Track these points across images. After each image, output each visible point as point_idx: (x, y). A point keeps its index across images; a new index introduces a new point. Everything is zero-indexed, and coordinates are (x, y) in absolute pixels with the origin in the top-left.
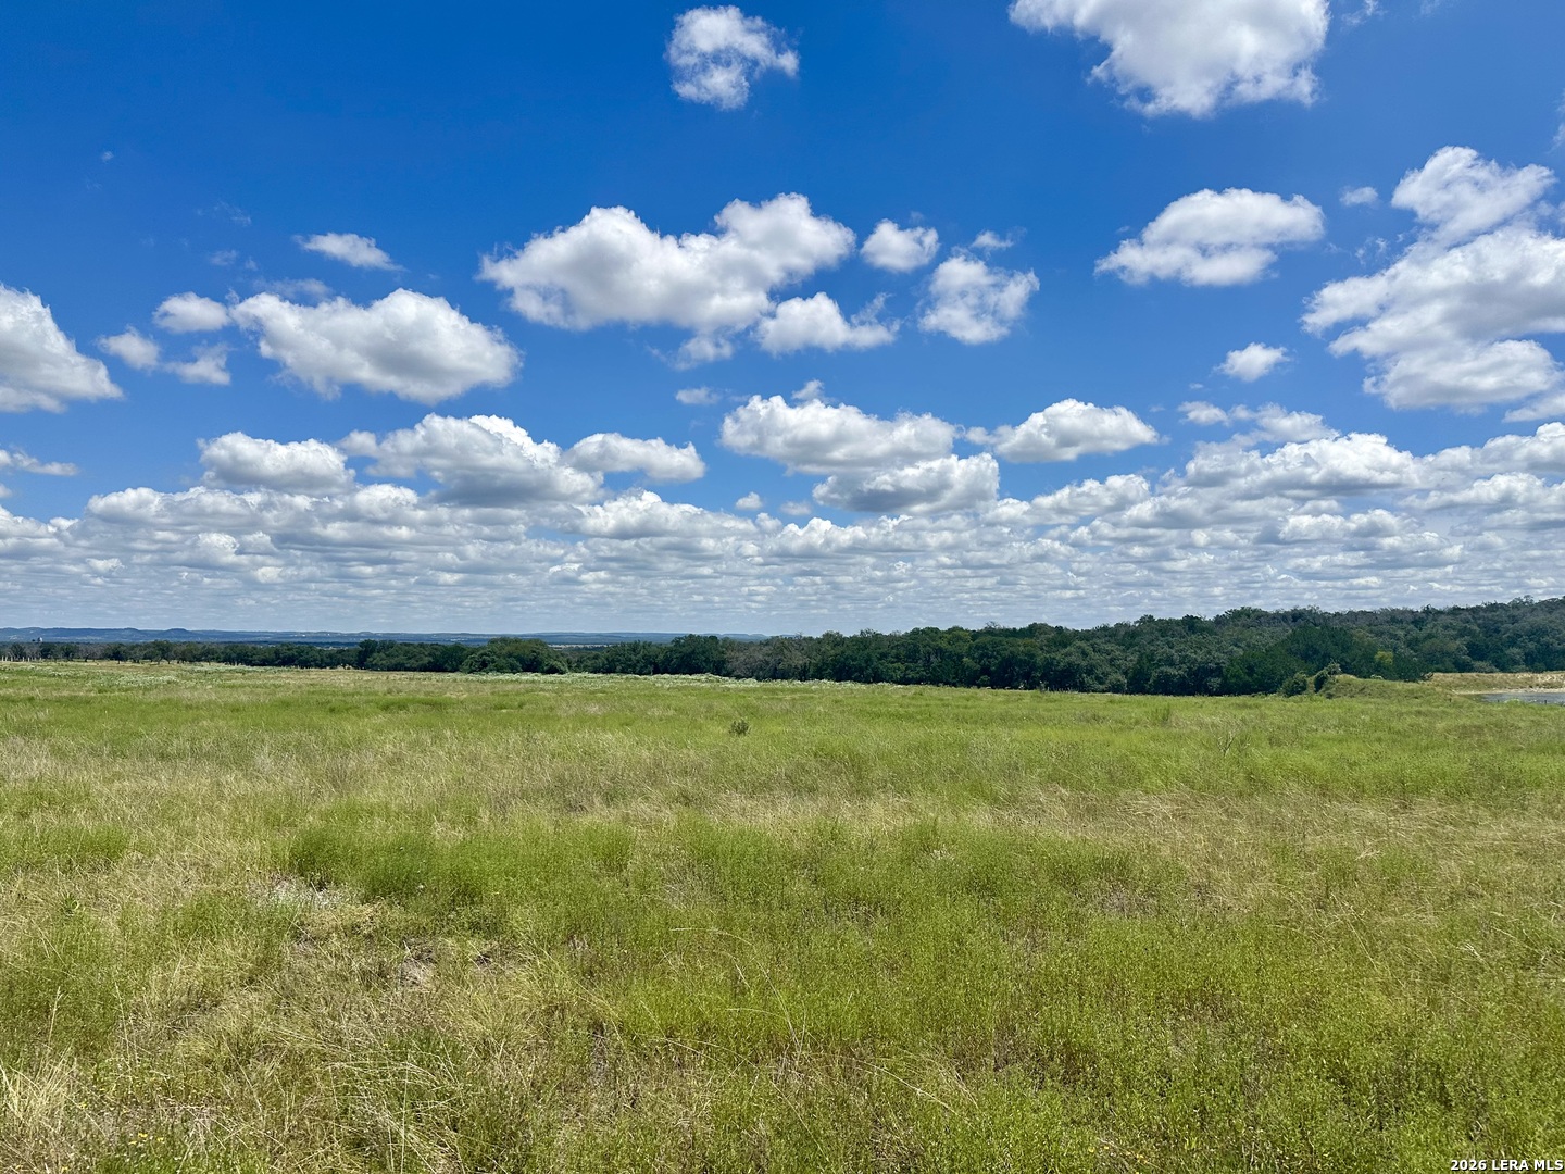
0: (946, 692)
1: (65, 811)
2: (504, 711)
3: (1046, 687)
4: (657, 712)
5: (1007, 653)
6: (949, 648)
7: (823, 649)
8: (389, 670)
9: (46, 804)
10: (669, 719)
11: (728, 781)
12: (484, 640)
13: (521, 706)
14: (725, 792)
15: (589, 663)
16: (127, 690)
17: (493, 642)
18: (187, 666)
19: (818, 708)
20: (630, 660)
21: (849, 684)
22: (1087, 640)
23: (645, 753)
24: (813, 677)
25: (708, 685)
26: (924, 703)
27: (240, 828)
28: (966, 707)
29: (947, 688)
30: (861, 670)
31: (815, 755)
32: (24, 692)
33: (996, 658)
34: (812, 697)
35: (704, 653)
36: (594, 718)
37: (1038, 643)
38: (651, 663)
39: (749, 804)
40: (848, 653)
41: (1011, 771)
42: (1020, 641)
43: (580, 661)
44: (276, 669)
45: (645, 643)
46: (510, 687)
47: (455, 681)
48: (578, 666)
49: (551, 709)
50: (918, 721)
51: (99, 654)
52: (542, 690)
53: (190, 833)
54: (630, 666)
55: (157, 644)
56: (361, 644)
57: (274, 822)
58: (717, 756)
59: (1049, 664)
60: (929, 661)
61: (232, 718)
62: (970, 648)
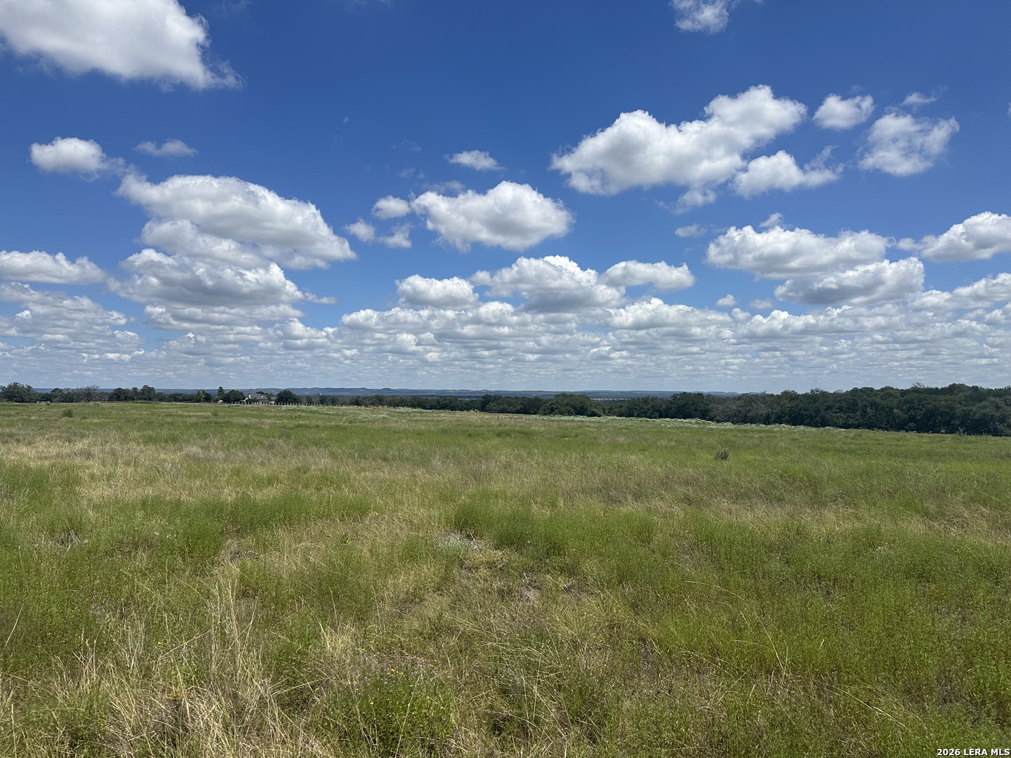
0: (880, 435)
1: (339, 488)
2: (567, 439)
3: (964, 432)
4: (664, 443)
5: (931, 406)
6: (883, 403)
7: (782, 403)
8: (498, 412)
9: (329, 483)
10: (672, 448)
11: (718, 491)
12: (551, 395)
13: (576, 436)
14: (717, 498)
15: (617, 410)
16: (363, 422)
17: (557, 396)
18: (392, 409)
19: (780, 444)
20: (643, 409)
21: (802, 427)
22: (1000, 397)
23: (659, 470)
24: (774, 422)
25: (697, 426)
26: (862, 442)
27: (426, 500)
28: (897, 446)
29: (881, 431)
30: (812, 418)
31: (781, 476)
32: (314, 422)
33: (921, 410)
34: (775, 436)
35: (693, 404)
36: (622, 445)
37: (957, 398)
38: (657, 411)
39: (734, 507)
40: (801, 405)
41: (939, 493)
42: (942, 397)
43: (610, 409)
44: (438, 411)
45: (653, 397)
46: (568, 424)
47: (536, 419)
48: (609, 412)
49: (595, 438)
50: (859, 455)
51: (348, 402)
52: (588, 426)
53: (402, 503)
54: (643, 413)
55: (377, 397)
56: (483, 397)
57: (445, 498)
58: (709, 473)
59: (966, 415)
60: (865, 412)
61: (417, 438)
62: (899, 402)
